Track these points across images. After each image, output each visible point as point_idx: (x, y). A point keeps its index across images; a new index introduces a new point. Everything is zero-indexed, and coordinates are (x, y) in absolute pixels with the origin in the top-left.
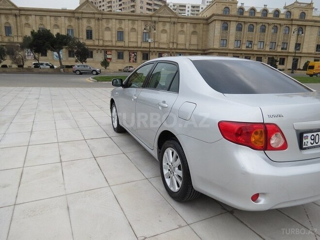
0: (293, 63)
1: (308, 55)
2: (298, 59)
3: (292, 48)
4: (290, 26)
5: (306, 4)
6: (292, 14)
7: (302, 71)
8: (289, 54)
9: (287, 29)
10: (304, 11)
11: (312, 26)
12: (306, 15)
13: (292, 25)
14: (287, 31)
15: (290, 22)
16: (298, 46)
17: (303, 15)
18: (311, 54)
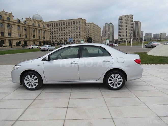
0: (9, 43)
1: (15, 39)
2: (11, 41)
3: (7, 35)
4: (3, 23)
5: (9, 13)
6: (3, 17)
7: (16, 47)
8: (6, 38)
9: (2, 24)
10: (9, 17)
11: (14, 25)
12: (10, 19)
13: (4, 23)
14: (2, 26)
15: (3, 21)
16: (9, 34)
17: (8, 19)
18: (17, 38)
